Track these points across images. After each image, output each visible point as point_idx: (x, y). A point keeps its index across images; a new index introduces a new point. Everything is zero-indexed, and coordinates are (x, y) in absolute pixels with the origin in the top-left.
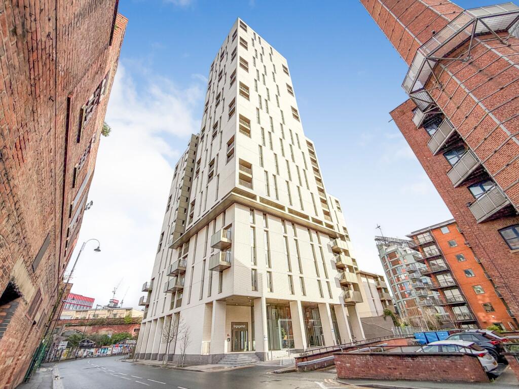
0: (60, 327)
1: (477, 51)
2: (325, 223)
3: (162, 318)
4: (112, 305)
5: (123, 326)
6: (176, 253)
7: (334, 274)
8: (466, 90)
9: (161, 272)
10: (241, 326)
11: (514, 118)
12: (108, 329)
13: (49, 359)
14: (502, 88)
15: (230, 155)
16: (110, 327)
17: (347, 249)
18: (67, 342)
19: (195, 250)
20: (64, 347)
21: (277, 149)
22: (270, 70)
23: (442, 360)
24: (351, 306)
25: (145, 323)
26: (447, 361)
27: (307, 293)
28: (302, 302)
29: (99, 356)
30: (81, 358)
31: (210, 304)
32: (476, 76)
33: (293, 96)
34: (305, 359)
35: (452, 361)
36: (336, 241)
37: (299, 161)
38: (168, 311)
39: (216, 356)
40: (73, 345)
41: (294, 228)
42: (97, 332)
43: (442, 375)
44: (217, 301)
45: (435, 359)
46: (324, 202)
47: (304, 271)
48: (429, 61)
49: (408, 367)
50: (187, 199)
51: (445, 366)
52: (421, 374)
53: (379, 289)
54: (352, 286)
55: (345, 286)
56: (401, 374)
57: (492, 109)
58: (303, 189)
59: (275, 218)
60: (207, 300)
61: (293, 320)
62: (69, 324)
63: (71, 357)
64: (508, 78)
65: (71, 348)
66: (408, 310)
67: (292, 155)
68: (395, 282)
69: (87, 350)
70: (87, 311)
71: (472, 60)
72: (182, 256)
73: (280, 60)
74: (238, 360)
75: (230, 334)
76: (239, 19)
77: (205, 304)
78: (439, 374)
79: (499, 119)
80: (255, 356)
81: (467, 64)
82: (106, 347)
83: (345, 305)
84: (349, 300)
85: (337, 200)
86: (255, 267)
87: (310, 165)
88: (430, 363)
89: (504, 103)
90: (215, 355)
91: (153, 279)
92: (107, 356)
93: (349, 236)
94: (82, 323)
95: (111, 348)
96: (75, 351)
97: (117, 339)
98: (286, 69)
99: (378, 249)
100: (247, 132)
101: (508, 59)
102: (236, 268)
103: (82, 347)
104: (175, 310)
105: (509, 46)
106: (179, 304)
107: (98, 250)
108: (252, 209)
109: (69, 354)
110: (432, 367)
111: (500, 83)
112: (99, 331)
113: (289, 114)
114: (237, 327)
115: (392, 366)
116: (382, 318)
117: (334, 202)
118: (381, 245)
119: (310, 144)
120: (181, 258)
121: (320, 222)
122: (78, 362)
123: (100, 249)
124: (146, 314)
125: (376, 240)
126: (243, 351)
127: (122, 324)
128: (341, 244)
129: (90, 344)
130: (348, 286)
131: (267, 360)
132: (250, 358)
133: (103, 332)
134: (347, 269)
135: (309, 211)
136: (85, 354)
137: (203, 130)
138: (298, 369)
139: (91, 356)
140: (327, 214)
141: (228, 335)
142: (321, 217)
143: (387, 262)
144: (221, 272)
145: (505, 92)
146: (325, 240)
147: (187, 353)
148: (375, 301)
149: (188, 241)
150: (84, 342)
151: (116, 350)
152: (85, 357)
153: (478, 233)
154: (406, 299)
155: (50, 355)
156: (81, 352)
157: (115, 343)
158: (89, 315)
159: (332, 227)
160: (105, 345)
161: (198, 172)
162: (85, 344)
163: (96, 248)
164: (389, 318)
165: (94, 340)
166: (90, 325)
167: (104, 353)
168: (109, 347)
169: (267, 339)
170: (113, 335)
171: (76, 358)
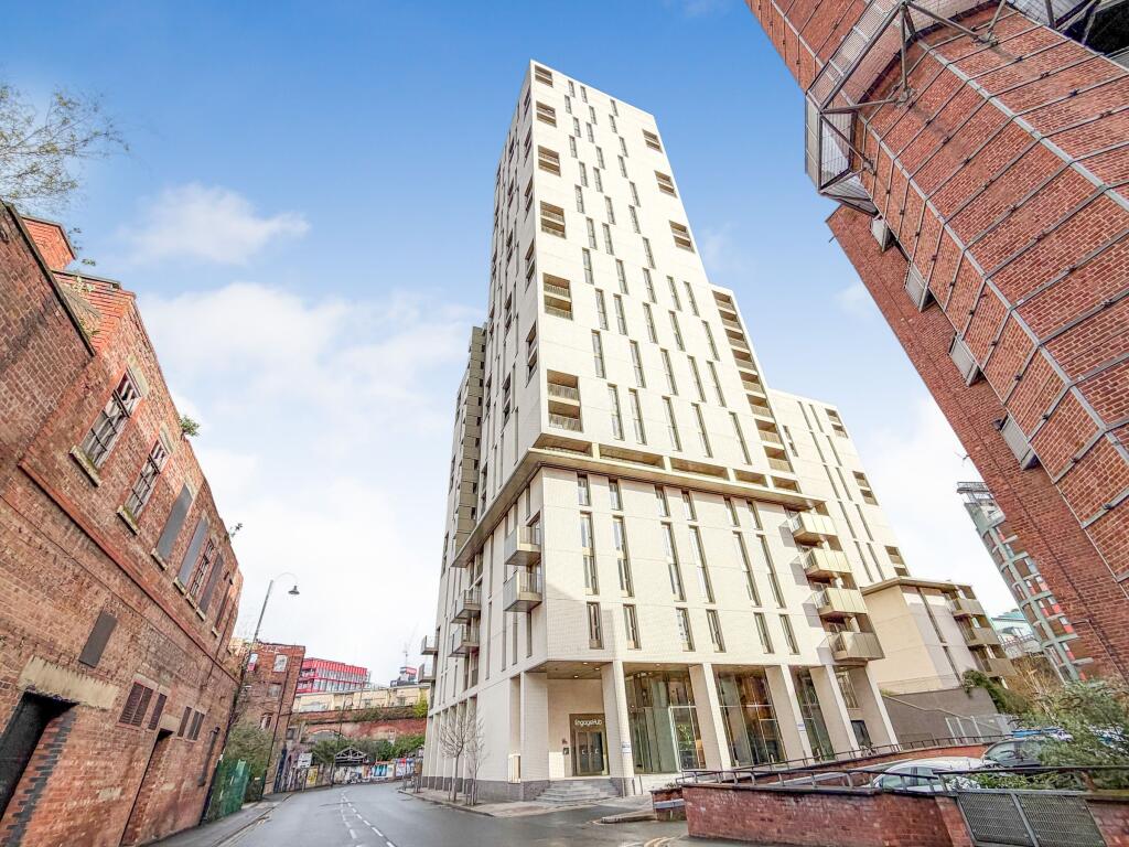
0: (295, 727)
1: (923, 74)
2: (772, 477)
3: (454, 707)
4: (405, 678)
5: (413, 722)
6: (466, 573)
7: (800, 596)
8: (905, 172)
10: (591, 723)
11: (989, 232)
12: (388, 727)
13: (286, 785)
14: (968, 161)
15: (532, 365)
16: (390, 724)
17: (834, 534)
18: (311, 755)
19: (491, 567)
20: (307, 765)
21: (638, 329)
22: (612, 151)
23: (840, 805)
24: (854, 668)
25: (432, 717)
26: (847, 807)
27: (727, 644)
28: (714, 666)
29: (372, 781)
30: (340, 783)
31: (516, 679)
32: (922, 136)
33: (675, 196)
34: (675, 794)
35: (856, 808)
36: (800, 517)
37: (697, 345)
38: (461, 695)
39: (533, 786)
40: (323, 759)
41: (689, 501)
42: (369, 734)
43: (840, 835)
44: (527, 672)
45: (829, 803)
46: (767, 427)
47: (716, 596)
48: (827, 116)
49: (789, 818)
50: (477, 463)
51: (844, 816)
52: (809, 834)
53: (962, 620)
54: (854, 620)
55: (835, 621)
56: (779, 831)
57: (951, 215)
58: (711, 409)
59: (639, 486)
60: (512, 671)
61: (699, 706)
62: (318, 720)
63: (324, 782)
64: (979, 133)
65: (322, 766)
66: (1076, 665)
67: (678, 336)
68: (1028, 594)
69: (350, 769)
70: (353, 693)
71: (914, 98)
72: (475, 582)
73: (637, 121)
74: (569, 794)
75: (568, 740)
76: (534, 63)
77: (509, 681)
78: (836, 834)
79: (964, 240)
80: (609, 786)
81: (905, 109)
82: (384, 763)
83: (837, 669)
84: (843, 655)
85: (833, 408)
86: (594, 599)
87: (725, 347)
88: (821, 810)
89: (973, 196)
90: (532, 782)
91: (439, 630)
92: (387, 780)
93: (875, 493)
94: (341, 717)
95: (392, 766)
96: (328, 770)
97: (404, 748)
98: (655, 137)
99: (971, 513)
100: (564, 309)
101: (978, 86)
102: (550, 604)
103: (339, 764)
104: (471, 692)
105: (994, 45)
106: (475, 678)
107: (294, 592)
108: (583, 473)
109: (320, 777)
110: (826, 818)
111: (964, 149)
112: (373, 731)
113: (664, 240)
114: (582, 724)
115: (766, 815)
116: (962, 693)
117: (824, 417)
118: (978, 504)
119: (724, 299)
120: (473, 585)
121: (759, 479)
122: (335, 791)
123: (298, 590)
124: (432, 700)
125: (961, 491)
126: (601, 774)
127: (411, 718)
128: (813, 523)
129: (358, 757)
130: (846, 620)
131: (632, 794)
132: (597, 790)
133: (380, 733)
134: (839, 582)
135: (728, 456)
136: (347, 778)
137: (492, 316)
138: (655, 816)
139: (359, 781)
140: (776, 455)
141: (564, 742)
142: (762, 465)
143: (999, 545)
144: (529, 612)
145: (974, 170)
146: (774, 519)
147: (481, 777)
148: (951, 649)
149: (481, 552)
150: (346, 755)
151: (402, 770)
152: (349, 783)
153: (1025, 493)
154: (1064, 638)
155: (286, 778)
156: (339, 774)
157: (399, 756)
158: (357, 702)
159: (792, 485)
160: (385, 759)
161: (488, 406)
162: (350, 757)
163: (292, 589)
164: (980, 694)
165: (366, 751)
166: (356, 722)
167: (380, 775)
168: (387, 763)
169: (629, 750)
170: (398, 739)
171: (333, 784)
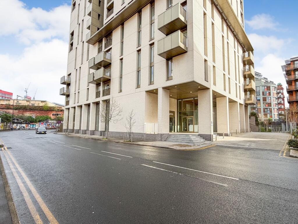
3: (88, 105)
5: (43, 112)
9: (78, 68)
16: (32, 112)
28: (229, 99)
29: (29, 129)
30: (15, 129)
40: (6, 121)
42: (23, 114)
63: (7, 129)
65: (5, 123)
69: (19, 125)
70: (9, 100)
72: (104, 51)
77: (145, 92)
94: (8, 107)
95: (38, 125)
96: (9, 125)
97: (41, 119)
103: (14, 123)
104: (103, 98)
106: (107, 92)
109: (5, 126)
124: (67, 103)
127: (41, 110)
129: (20, 121)
133: (27, 114)
136: (18, 127)
139: (23, 129)
150: (14, 119)
151: (42, 126)
152: (19, 129)
157: (39, 121)
158: (12, 103)
162: (16, 121)
164: (253, 118)
165: (22, 119)
166: (16, 109)
167: (33, 127)
168: (35, 124)
169: (212, 124)
170: (36, 117)
171: (12, 129)
